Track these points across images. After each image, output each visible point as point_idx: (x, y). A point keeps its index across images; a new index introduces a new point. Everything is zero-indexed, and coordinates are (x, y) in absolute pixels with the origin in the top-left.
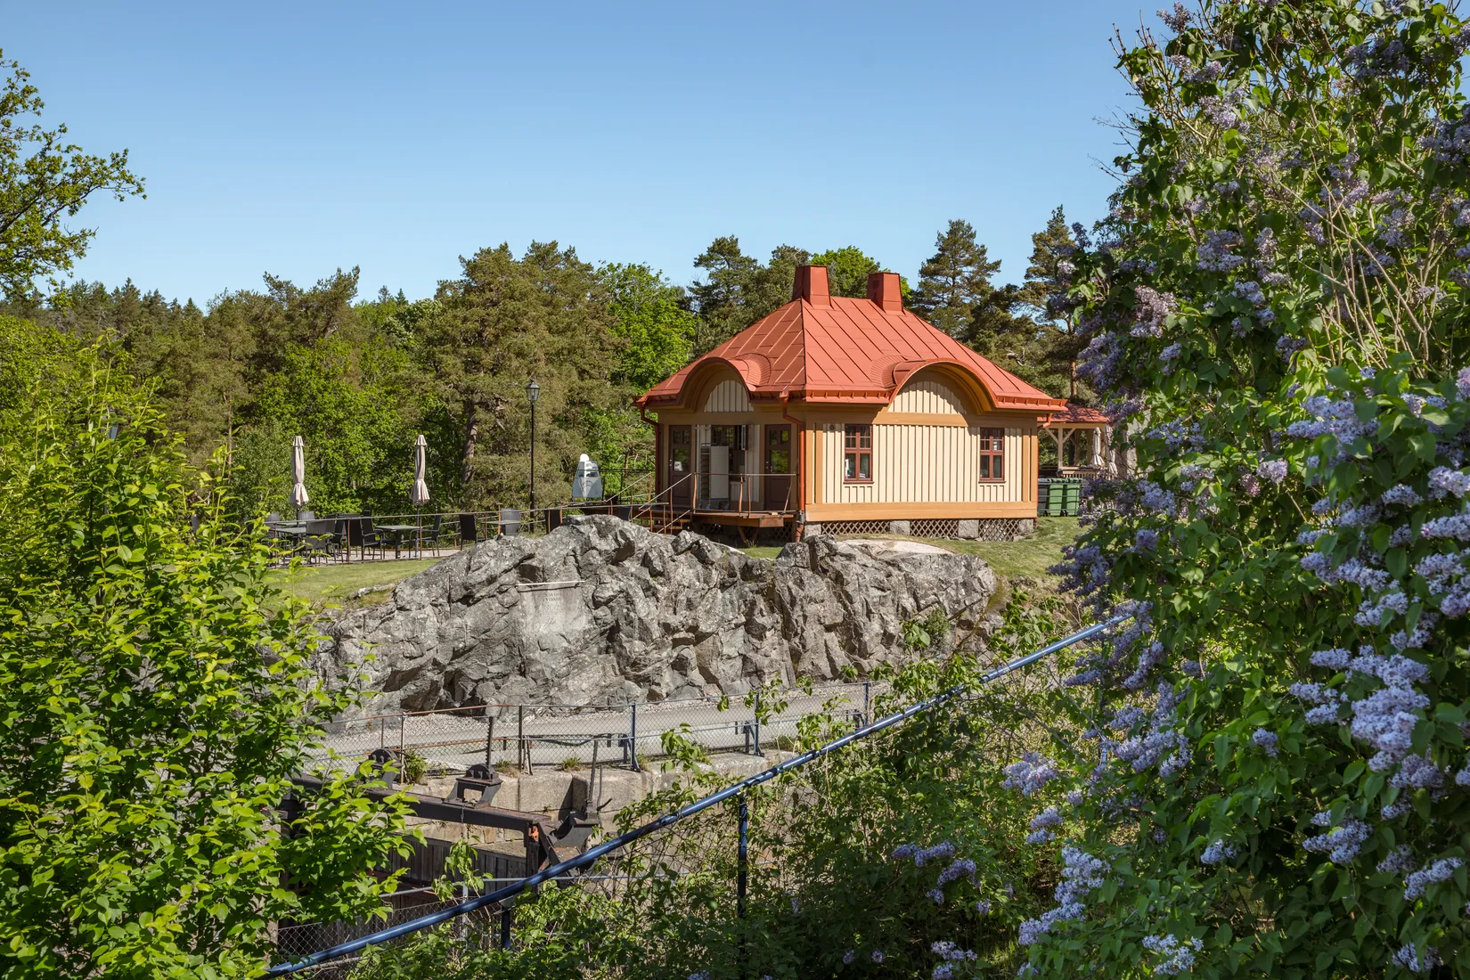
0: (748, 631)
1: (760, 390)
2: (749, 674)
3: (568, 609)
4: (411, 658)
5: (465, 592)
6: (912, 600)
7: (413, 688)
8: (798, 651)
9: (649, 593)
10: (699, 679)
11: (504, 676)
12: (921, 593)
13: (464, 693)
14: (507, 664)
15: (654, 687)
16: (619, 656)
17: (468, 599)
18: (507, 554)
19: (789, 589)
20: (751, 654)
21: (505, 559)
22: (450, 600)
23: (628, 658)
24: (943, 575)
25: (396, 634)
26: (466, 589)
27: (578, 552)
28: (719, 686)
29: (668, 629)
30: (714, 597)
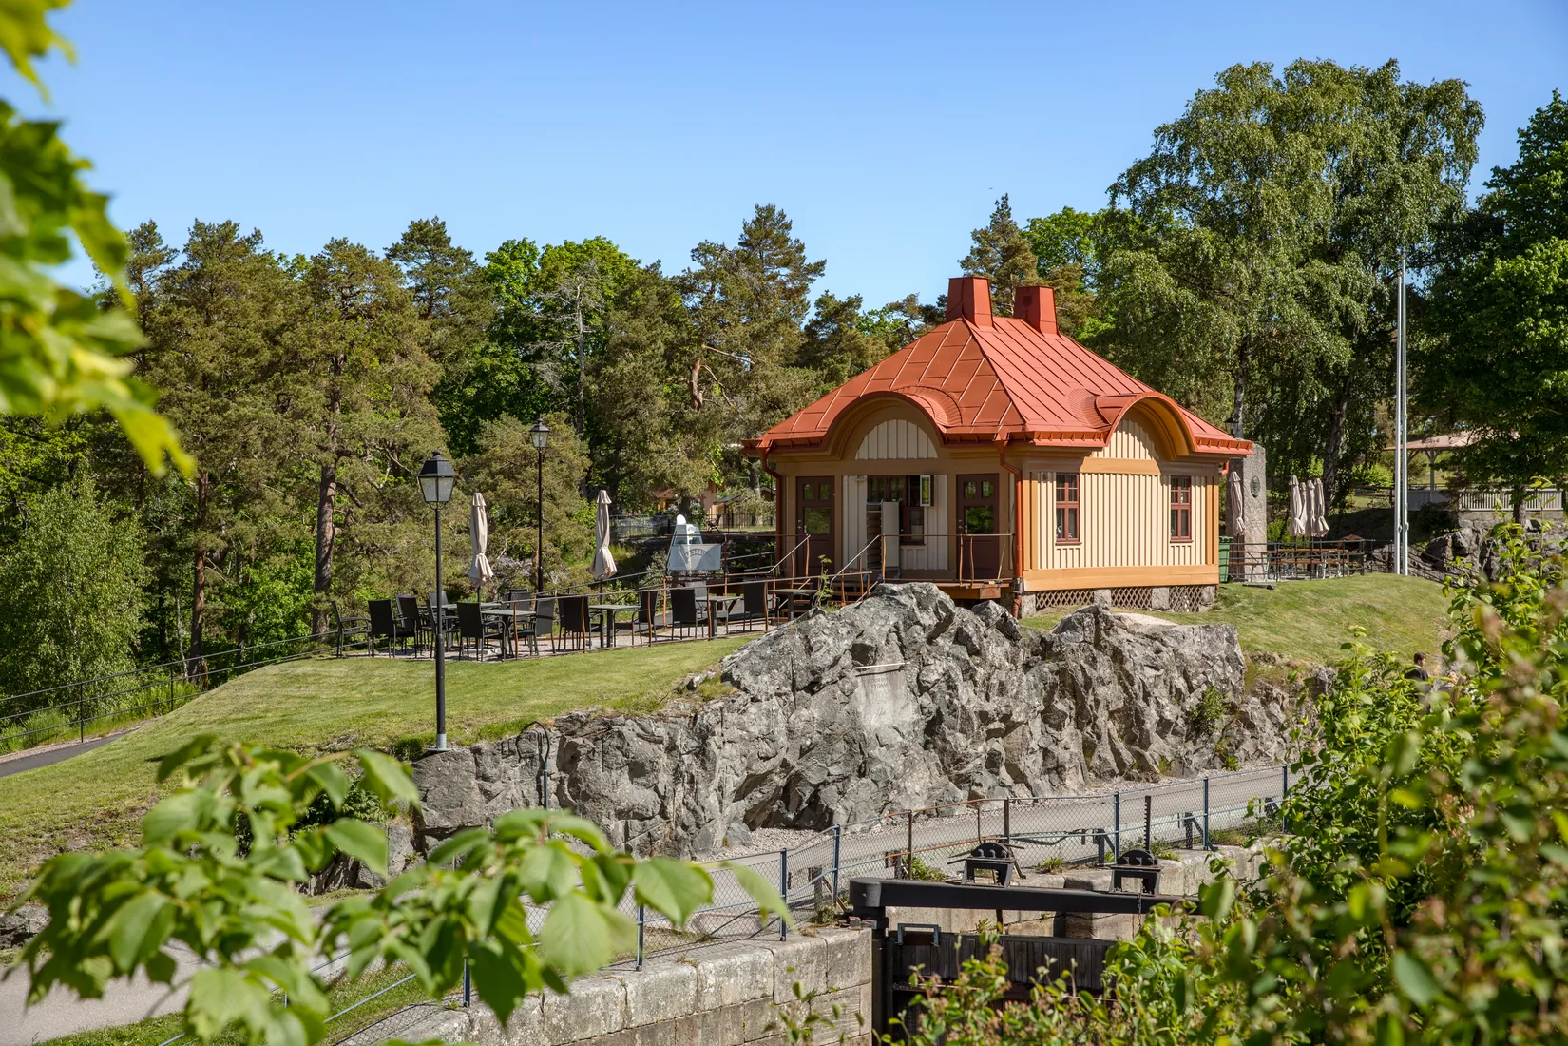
0: (1045, 720)
1: (950, 431)
2: (1048, 771)
3: (895, 697)
4: (767, 758)
5: (811, 678)
6: (1182, 680)
7: (760, 795)
8: (1092, 742)
9: (968, 676)
10: (1008, 780)
11: (845, 778)
12: (1192, 671)
13: (801, 801)
14: (846, 765)
15: (974, 788)
16: (942, 751)
17: (813, 687)
18: (843, 631)
19: (1083, 669)
20: (1052, 747)
21: (843, 639)
22: (794, 688)
23: (954, 754)
24: (1206, 650)
25: (751, 730)
26: (813, 673)
27: (902, 628)
28: (1029, 786)
29: (984, 717)
30: (1020, 679)
